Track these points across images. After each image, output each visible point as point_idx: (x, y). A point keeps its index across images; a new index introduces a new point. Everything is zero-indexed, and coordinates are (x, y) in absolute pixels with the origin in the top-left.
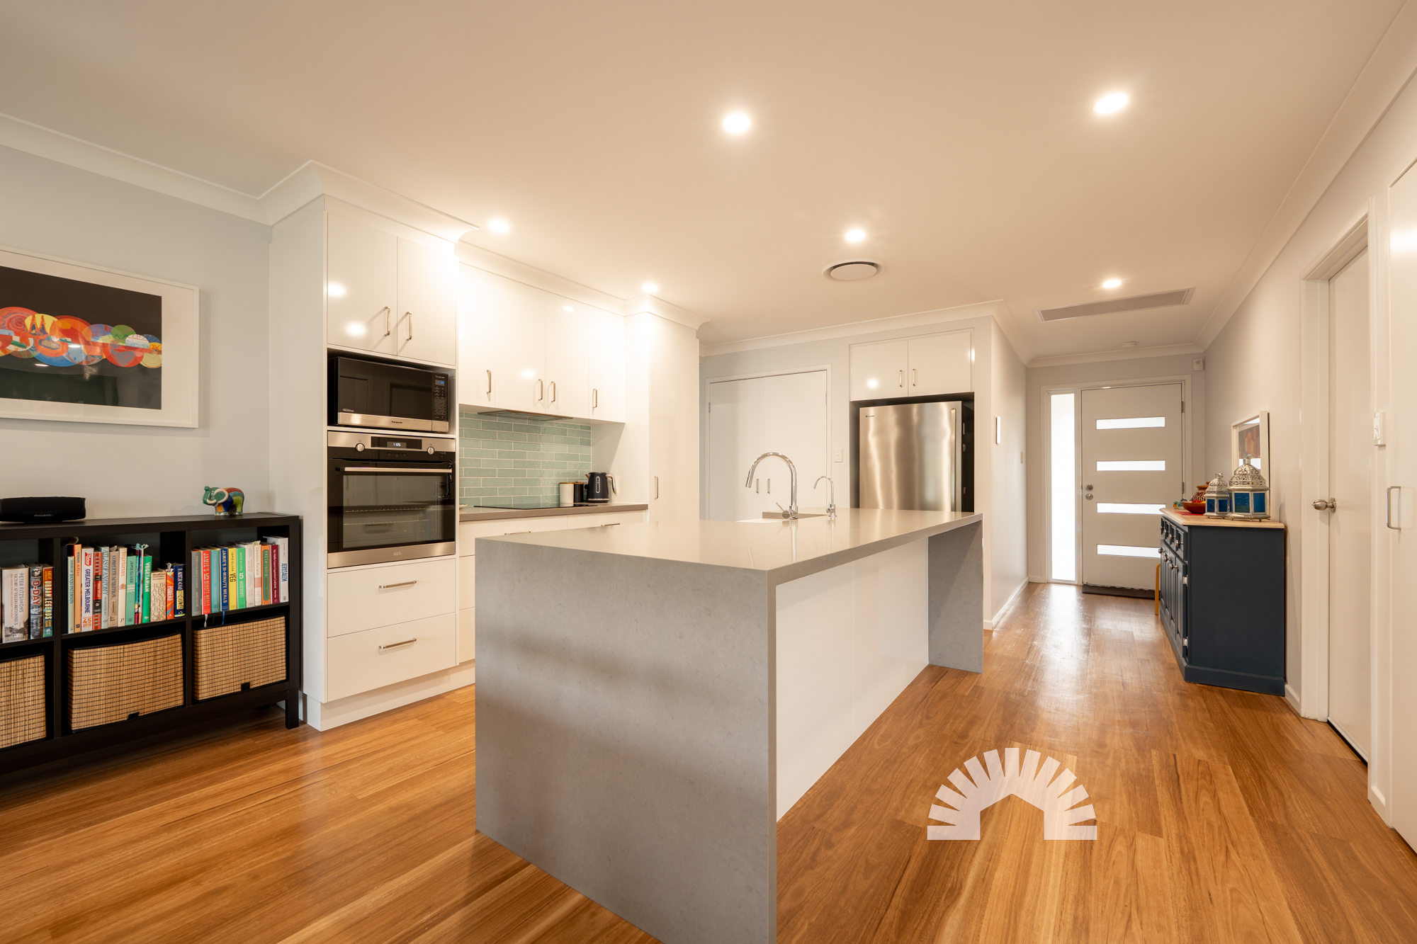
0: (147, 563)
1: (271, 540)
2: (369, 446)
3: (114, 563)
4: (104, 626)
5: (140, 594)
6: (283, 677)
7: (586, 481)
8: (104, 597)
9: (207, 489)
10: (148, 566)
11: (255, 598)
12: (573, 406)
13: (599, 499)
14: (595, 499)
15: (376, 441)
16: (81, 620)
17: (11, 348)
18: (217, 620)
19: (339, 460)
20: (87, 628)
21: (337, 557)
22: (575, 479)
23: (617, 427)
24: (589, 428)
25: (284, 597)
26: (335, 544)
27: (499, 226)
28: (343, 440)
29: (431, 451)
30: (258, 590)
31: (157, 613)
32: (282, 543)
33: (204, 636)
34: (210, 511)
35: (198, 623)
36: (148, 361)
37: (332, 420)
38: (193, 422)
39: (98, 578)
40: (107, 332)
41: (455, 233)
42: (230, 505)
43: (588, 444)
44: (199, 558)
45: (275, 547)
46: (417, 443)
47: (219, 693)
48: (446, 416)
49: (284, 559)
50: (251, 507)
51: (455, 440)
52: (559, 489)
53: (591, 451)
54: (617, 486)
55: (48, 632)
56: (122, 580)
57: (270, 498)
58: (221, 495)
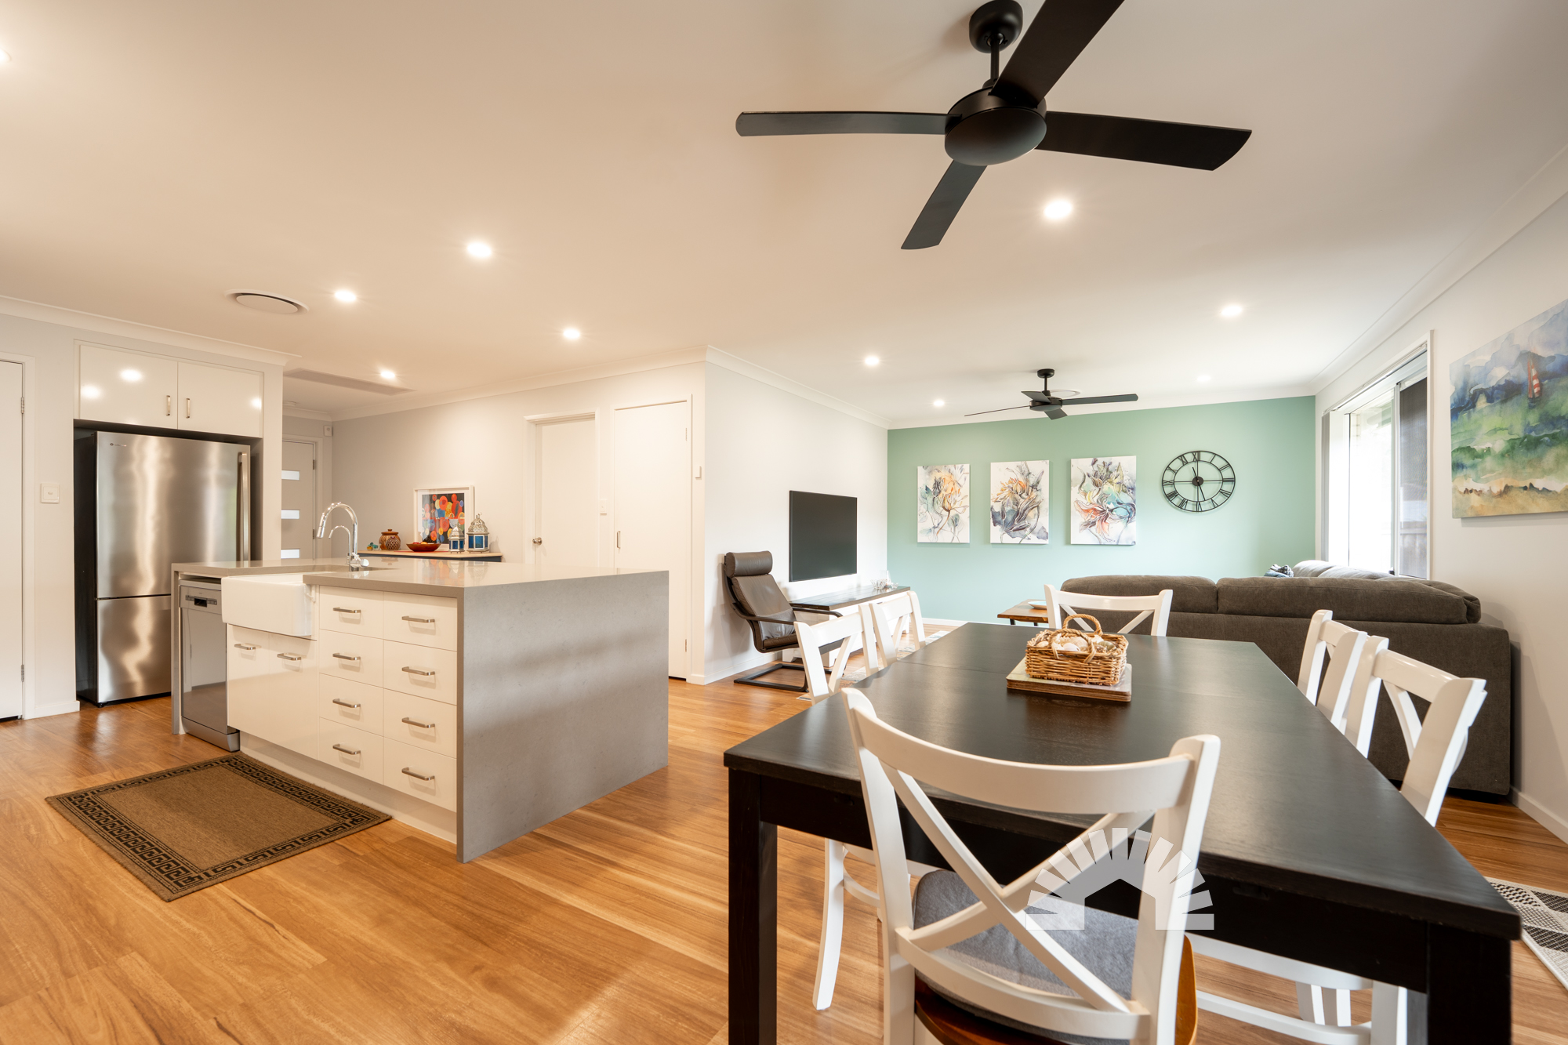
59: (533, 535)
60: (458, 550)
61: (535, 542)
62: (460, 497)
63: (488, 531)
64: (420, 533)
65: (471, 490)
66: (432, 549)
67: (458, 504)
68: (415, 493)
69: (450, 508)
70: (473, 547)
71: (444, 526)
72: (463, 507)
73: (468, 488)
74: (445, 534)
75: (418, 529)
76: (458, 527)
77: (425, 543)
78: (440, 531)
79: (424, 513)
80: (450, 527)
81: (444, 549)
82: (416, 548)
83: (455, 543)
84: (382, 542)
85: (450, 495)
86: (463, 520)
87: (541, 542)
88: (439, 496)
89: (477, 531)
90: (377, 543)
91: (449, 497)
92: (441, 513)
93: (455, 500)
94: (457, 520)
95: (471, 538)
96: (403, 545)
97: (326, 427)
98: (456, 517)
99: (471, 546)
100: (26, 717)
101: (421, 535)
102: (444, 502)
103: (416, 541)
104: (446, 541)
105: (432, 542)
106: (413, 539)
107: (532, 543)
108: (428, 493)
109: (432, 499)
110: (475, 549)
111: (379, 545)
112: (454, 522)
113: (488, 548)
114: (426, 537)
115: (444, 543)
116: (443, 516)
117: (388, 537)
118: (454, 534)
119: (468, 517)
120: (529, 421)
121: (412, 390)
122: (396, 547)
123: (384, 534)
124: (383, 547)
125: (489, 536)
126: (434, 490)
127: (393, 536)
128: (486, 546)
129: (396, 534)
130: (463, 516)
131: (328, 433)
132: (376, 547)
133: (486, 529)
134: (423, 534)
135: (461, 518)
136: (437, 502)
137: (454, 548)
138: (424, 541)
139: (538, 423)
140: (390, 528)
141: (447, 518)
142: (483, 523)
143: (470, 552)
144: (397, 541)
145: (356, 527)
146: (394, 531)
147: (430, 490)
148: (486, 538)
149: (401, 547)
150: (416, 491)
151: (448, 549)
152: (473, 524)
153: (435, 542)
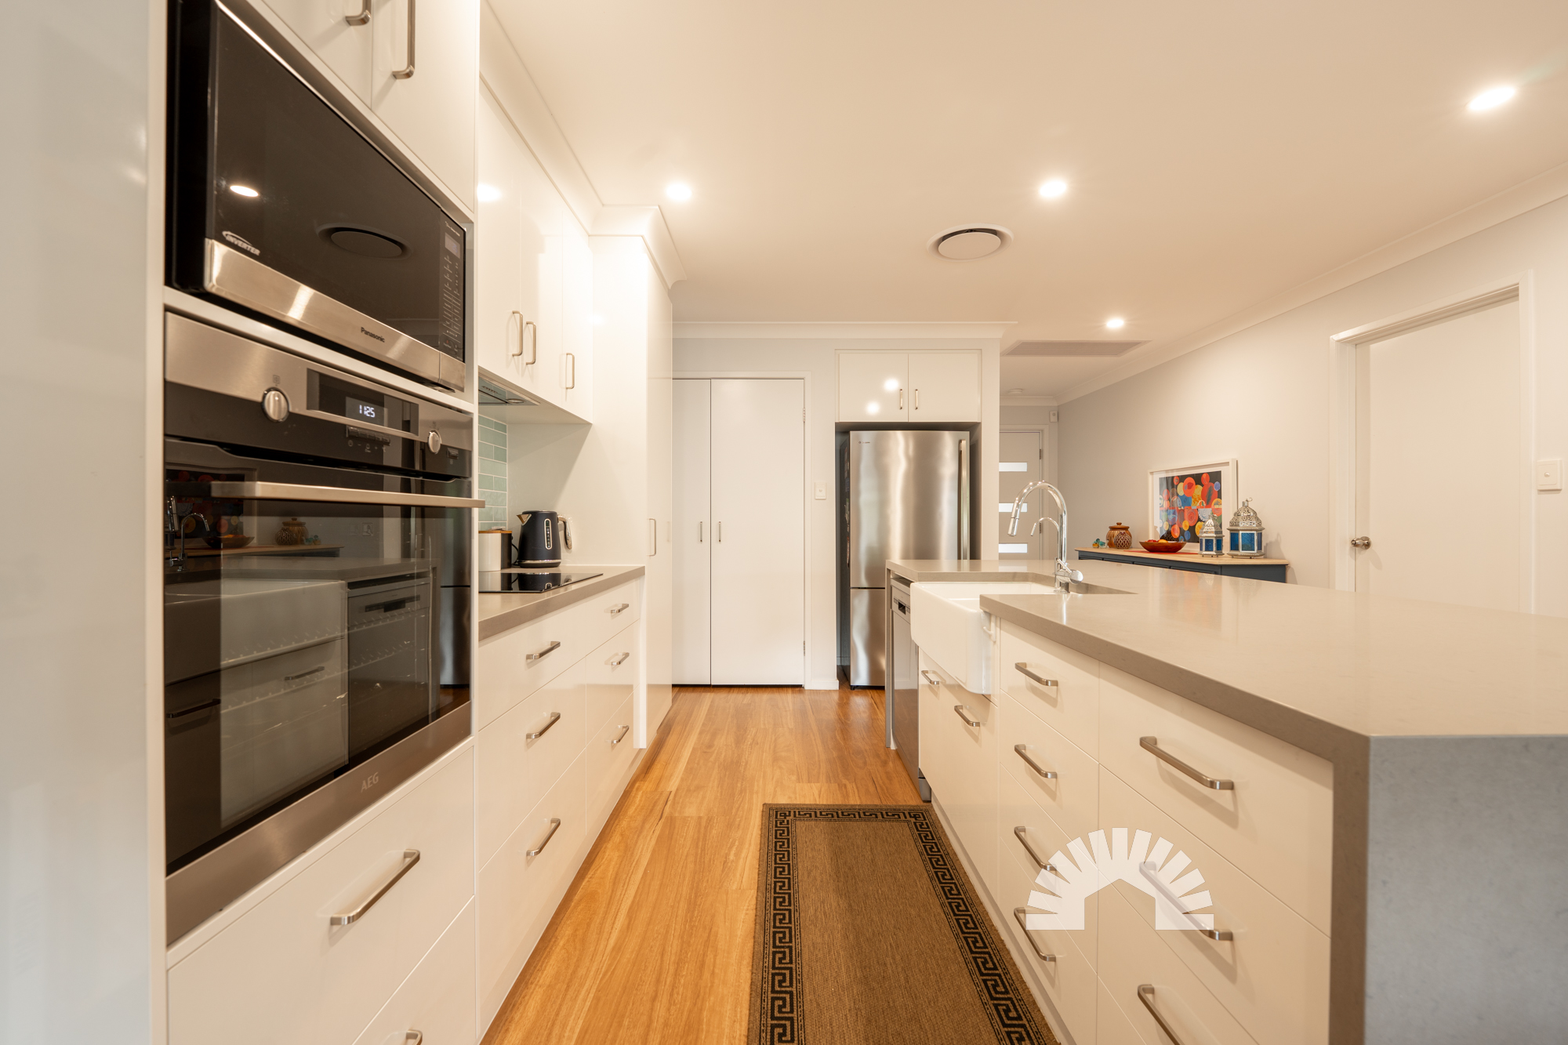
13: (545, 561)
14: (540, 562)
59: (1352, 533)
60: (1213, 553)
61: (1355, 545)
62: (1216, 477)
63: (1263, 525)
64: (1156, 527)
65: (1232, 467)
66: (1174, 549)
67: (1211, 488)
68: (1150, 477)
69: (1200, 494)
70: (1237, 549)
71: (1190, 518)
72: (1220, 492)
73: (1227, 464)
74: (1192, 529)
75: (1154, 523)
76: (1214, 519)
77: (1164, 541)
78: (1186, 525)
79: (1161, 502)
80: (1199, 520)
81: (1192, 552)
82: (1152, 547)
83: (1209, 542)
84: (1109, 538)
85: (1200, 475)
86: (1219, 510)
87: (1368, 545)
88: (1182, 478)
89: (1243, 525)
90: (1104, 539)
91: (1197, 478)
92: (1186, 501)
93: (1208, 483)
94: (1210, 509)
95: (1234, 537)
96: (1135, 542)
97: (1052, 413)
98: (1208, 505)
99: (1234, 546)
100: (806, 688)
101: (1158, 530)
102: (1190, 486)
103: (1151, 537)
104: (1195, 539)
105: (1171, 539)
106: (1148, 536)
107: (1349, 545)
108: (1164, 475)
109: (1170, 483)
110: (1241, 552)
111: (1106, 542)
112: (1205, 513)
113: (1263, 551)
114: (1164, 533)
115: (1189, 541)
116: (1190, 506)
117: (1116, 532)
118: (1207, 530)
119: (1228, 507)
120: (1341, 341)
121: (1145, 342)
122: (1126, 545)
123: (1113, 529)
124: (1111, 545)
125: (1263, 532)
126: (1172, 470)
127: (1123, 531)
128: (1260, 548)
129: (1126, 528)
130: (1219, 504)
131: (1054, 419)
132: (1103, 544)
133: (1259, 523)
134: (1161, 528)
135: (1216, 507)
136: (1181, 489)
137: (1207, 549)
138: (1163, 538)
139: (1359, 342)
140: (1119, 522)
141: (1194, 507)
142: (1255, 513)
143: (1233, 556)
144: (1127, 537)
145: (1065, 518)
146: (1124, 525)
147: (1167, 471)
148: (1260, 536)
149: (1132, 545)
150: (1152, 473)
151: (1197, 550)
152: (1237, 514)
153: (1177, 540)
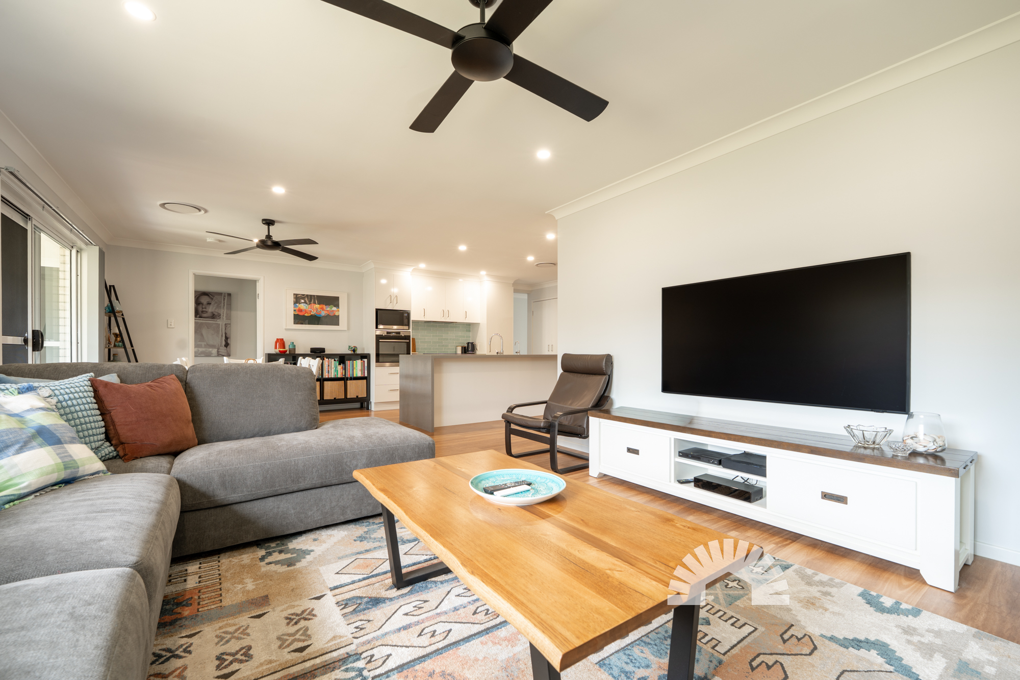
0: (337, 363)
1: (363, 360)
2: (386, 334)
3: (331, 362)
4: (330, 377)
5: (336, 371)
6: (366, 396)
7: (466, 345)
8: (330, 370)
9: (349, 346)
10: (338, 364)
11: (359, 374)
12: (456, 317)
15: (388, 333)
16: (326, 375)
17: (312, 313)
18: (351, 379)
19: (379, 338)
20: (327, 377)
21: (377, 363)
22: (463, 345)
23: (478, 324)
24: (470, 325)
25: (366, 375)
26: (377, 361)
27: (422, 266)
28: (378, 333)
29: (403, 335)
30: (360, 372)
31: (339, 376)
32: (366, 360)
33: (349, 382)
34: (350, 352)
35: (347, 379)
36: (336, 314)
37: (377, 328)
38: (346, 329)
39: (329, 366)
40: (329, 307)
41: (410, 269)
42: (354, 351)
43: (470, 331)
44: (348, 363)
45: (364, 361)
46: (399, 333)
47: (351, 397)
48: (408, 325)
49: (366, 365)
50: (359, 352)
51: (411, 332)
52: (456, 349)
53: (471, 334)
54: (478, 348)
55: (320, 377)
56: (333, 367)
57: (363, 349)
58: (352, 348)
